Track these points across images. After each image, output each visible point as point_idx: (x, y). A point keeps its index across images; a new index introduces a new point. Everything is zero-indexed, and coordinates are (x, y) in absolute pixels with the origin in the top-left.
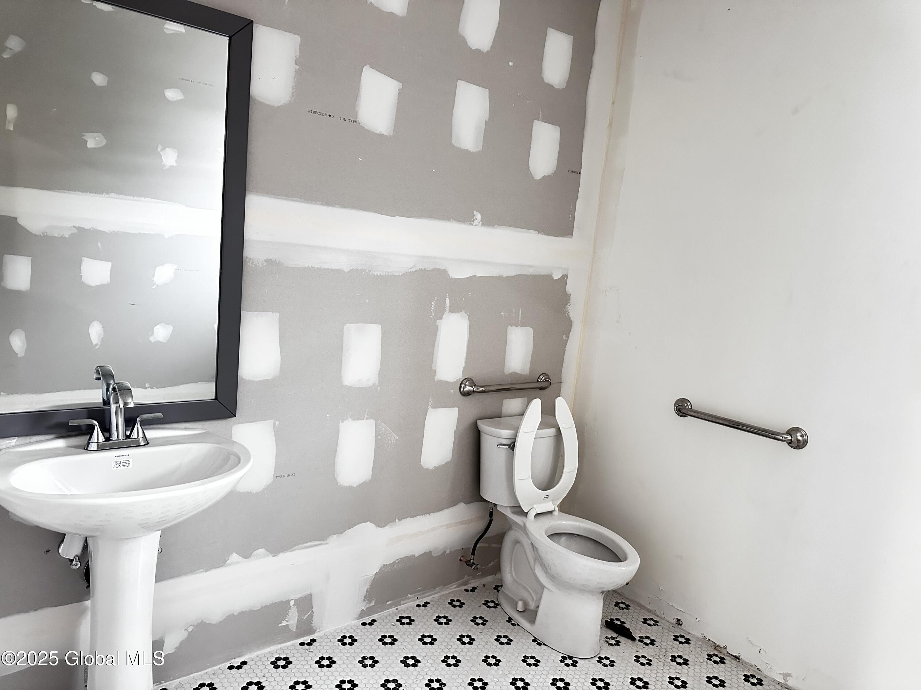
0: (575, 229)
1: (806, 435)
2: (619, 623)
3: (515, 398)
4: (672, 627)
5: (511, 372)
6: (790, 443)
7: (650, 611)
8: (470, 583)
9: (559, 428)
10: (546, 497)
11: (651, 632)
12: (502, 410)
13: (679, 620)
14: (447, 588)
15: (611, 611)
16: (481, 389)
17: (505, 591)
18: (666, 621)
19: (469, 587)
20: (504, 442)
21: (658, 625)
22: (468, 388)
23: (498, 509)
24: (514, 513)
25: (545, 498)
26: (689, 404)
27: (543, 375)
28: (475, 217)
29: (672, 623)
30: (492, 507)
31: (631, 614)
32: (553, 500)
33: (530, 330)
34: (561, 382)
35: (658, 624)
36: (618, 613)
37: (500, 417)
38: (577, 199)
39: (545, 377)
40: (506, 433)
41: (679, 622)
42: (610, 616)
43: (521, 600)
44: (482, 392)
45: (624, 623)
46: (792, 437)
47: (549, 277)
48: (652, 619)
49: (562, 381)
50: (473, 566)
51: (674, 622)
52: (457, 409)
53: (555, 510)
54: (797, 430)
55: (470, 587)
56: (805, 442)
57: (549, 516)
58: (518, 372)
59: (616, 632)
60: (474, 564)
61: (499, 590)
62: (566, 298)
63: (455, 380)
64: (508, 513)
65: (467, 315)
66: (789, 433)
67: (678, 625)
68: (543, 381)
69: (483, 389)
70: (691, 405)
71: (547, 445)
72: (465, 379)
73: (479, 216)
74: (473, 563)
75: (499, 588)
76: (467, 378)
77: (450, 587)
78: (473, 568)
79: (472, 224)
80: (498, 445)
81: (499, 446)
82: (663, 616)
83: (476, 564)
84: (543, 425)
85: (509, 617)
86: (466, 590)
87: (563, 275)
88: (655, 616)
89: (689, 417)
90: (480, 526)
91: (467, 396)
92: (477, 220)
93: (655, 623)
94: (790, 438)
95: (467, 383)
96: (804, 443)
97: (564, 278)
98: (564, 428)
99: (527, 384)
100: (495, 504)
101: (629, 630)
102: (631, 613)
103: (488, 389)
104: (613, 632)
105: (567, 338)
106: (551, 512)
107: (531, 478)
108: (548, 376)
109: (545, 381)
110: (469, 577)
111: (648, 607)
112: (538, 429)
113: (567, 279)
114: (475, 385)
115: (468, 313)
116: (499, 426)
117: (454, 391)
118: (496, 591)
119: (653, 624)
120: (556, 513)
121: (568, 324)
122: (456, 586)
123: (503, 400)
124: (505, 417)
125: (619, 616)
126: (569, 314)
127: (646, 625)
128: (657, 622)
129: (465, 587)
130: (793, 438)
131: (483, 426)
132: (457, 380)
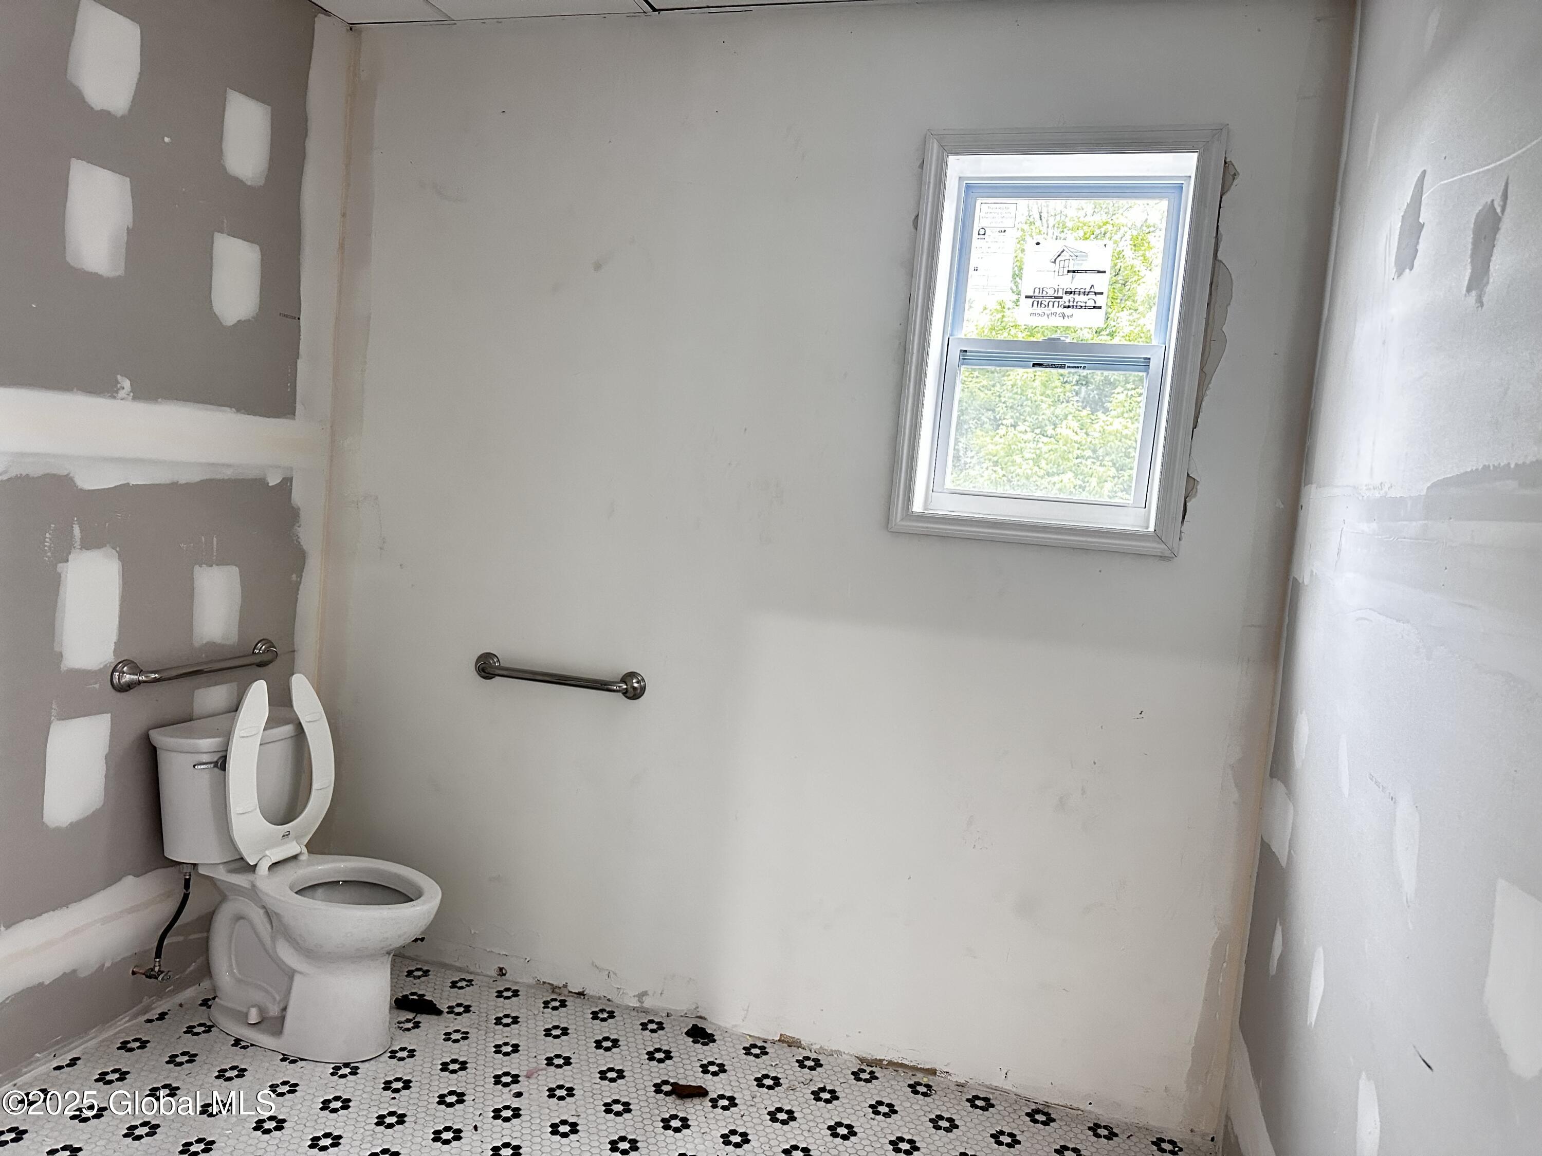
0: (299, 406)
1: (643, 679)
2: (416, 997)
3: (216, 684)
4: (494, 981)
5: (204, 642)
6: (625, 693)
7: (460, 970)
8: (154, 1009)
9: (300, 723)
10: (287, 835)
11: (465, 996)
12: (192, 709)
13: (501, 969)
14: (110, 1026)
15: (402, 985)
16: (153, 676)
17: (222, 1002)
18: (485, 976)
19: (154, 1015)
20: (205, 758)
21: (473, 985)
22: (128, 678)
23: (202, 871)
24: (231, 871)
25: (284, 836)
26: (495, 660)
27: (263, 642)
28: (119, 386)
29: (491, 977)
30: (188, 871)
31: (433, 981)
32: (298, 839)
33: (235, 570)
34: (294, 651)
35: (473, 983)
36: (413, 986)
37: (191, 720)
38: (298, 358)
39: (267, 645)
40: (208, 744)
41: (502, 972)
42: (401, 992)
43: (253, 1006)
44: (156, 680)
45: (424, 995)
46: (627, 685)
47: (259, 483)
48: (464, 980)
49: (296, 649)
50: (159, 975)
51: (494, 973)
52: (108, 717)
53: (303, 852)
54: (632, 675)
55: (156, 1014)
56: (643, 689)
57: (292, 864)
58: (218, 640)
59: (412, 1011)
60: (162, 972)
61: (211, 1005)
62: (292, 515)
63: (102, 666)
64: (221, 874)
65: (116, 551)
66: (623, 680)
67: (501, 976)
68: (264, 652)
69: (157, 675)
70: (498, 660)
71: (281, 753)
72: (120, 663)
73: (127, 384)
74: (159, 971)
75: (210, 1003)
76: (124, 661)
77: (116, 1023)
78: (160, 978)
79: (114, 397)
80: (194, 766)
81: (196, 767)
82: (479, 971)
83: (166, 970)
84: (272, 722)
85: (234, 1039)
86: (149, 1021)
87: (283, 479)
88: (467, 974)
89: (497, 678)
90: (168, 908)
91: (127, 691)
92: (124, 391)
93: (468, 984)
94: (625, 687)
95: (125, 669)
96: (641, 690)
97: (287, 482)
98: (309, 722)
99: (236, 660)
100: (195, 865)
101: (431, 1001)
102: (432, 979)
103: (165, 675)
104: (407, 1012)
105: (299, 579)
106: (295, 857)
107: (258, 810)
108: (272, 643)
109: (267, 650)
110: (152, 999)
111: (457, 964)
112: (264, 730)
113: (291, 485)
114: (142, 671)
115: (118, 549)
116: (191, 735)
117: (102, 686)
118: (205, 1008)
119: (467, 985)
120: (305, 857)
121: (299, 559)
122: (127, 1019)
123: (194, 692)
124: (200, 719)
125: (414, 988)
126: (300, 540)
127: (456, 989)
128: (472, 981)
129: (146, 1017)
130: (629, 687)
131: (159, 738)
132: (106, 666)
